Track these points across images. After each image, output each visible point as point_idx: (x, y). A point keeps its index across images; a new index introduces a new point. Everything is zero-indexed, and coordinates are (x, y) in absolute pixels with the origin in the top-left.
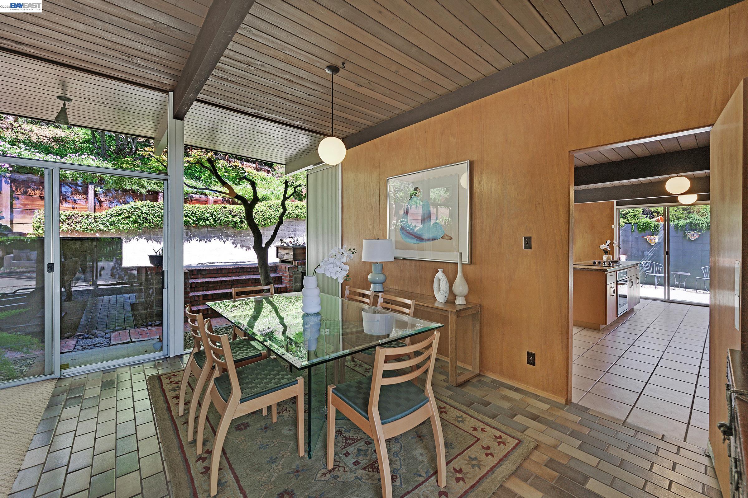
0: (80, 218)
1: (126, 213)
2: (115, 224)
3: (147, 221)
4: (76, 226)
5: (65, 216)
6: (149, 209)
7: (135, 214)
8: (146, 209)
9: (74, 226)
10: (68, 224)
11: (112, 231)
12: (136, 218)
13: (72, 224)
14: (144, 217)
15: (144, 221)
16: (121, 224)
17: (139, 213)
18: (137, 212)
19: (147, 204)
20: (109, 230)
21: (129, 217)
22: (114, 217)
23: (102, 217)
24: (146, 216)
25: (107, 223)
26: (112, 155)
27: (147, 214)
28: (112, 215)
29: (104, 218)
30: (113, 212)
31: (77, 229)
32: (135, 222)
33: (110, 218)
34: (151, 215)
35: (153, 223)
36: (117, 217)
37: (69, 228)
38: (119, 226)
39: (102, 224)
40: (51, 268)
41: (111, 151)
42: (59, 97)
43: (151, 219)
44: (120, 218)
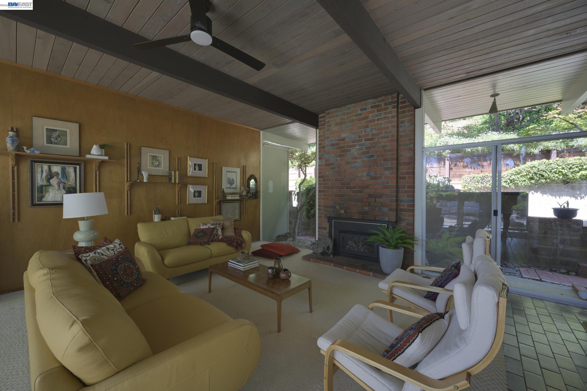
0: (490, 178)
1: (524, 172)
2: (514, 181)
3: (543, 178)
4: (487, 184)
5: (480, 177)
6: (545, 166)
7: (532, 172)
8: (542, 167)
9: (485, 184)
10: (481, 183)
11: (512, 187)
12: (532, 176)
13: (484, 183)
14: (540, 174)
15: (540, 178)
16: (520, 181)
17: (536, 171)
18: (533, 170)
19: (543, 163)
20: (510, 186)
21: (527, 175)
22: (513, 176)
23: (504, 176)
24: (542, 173)
25: (509, 181)
26: (504, 128)
27: (544, 171)
28: (512, 174)
29: (506, 177)
30: (513, 172)
31: (487, 186)
32: (532, 178)
33: (511, 177)
34: (547, 172)
35: (549, 178)
36: (516, 176)
37: (482, 185)
38: (518, 183)
39: (505, 182)
40: (496, 213)
41: (503, 125)
42: (492, 96)
43: (547, 175)
44: (518, 176)
